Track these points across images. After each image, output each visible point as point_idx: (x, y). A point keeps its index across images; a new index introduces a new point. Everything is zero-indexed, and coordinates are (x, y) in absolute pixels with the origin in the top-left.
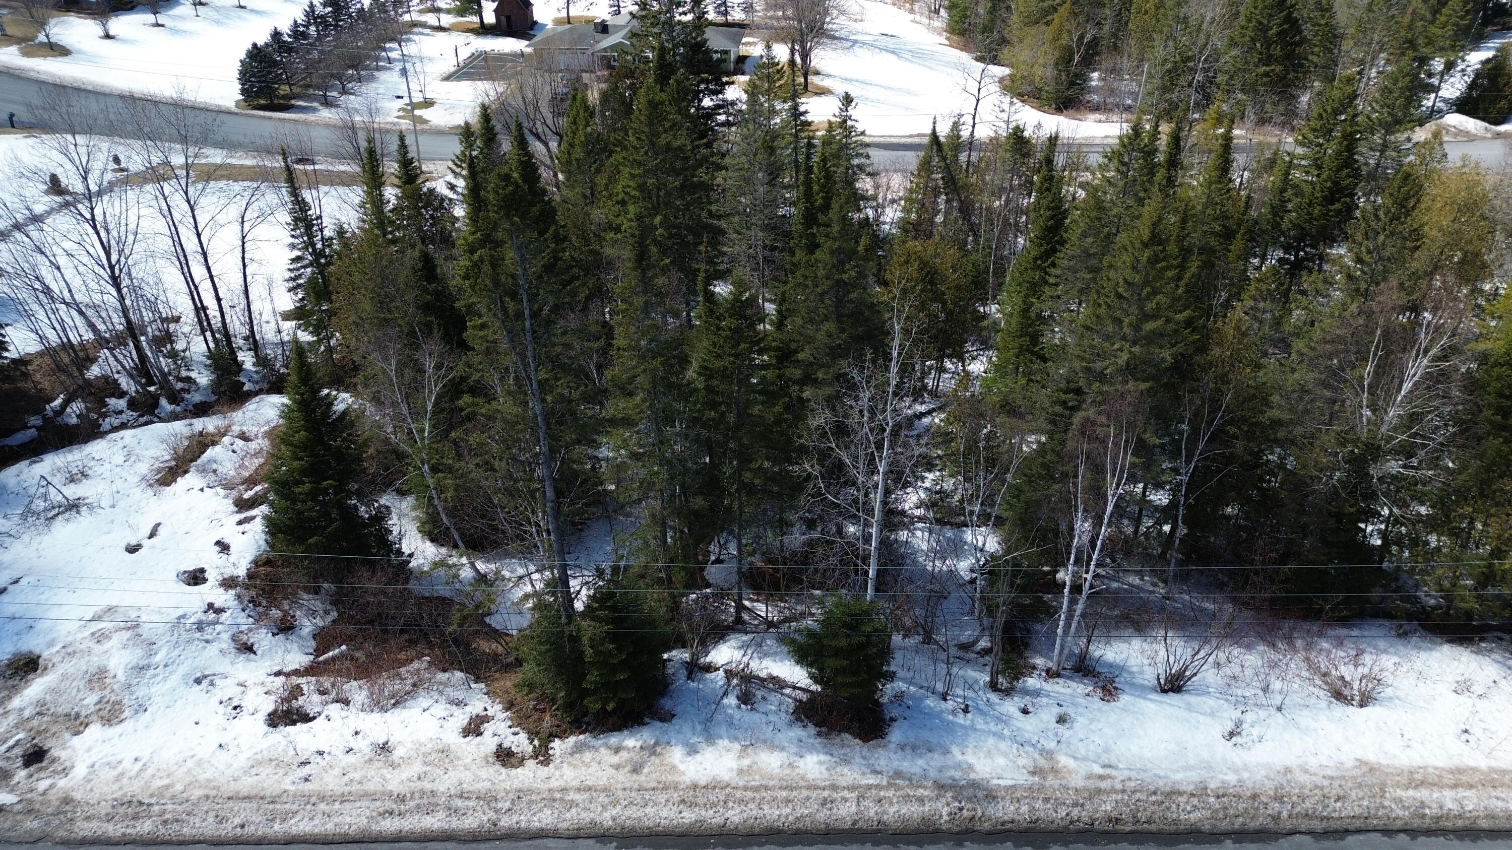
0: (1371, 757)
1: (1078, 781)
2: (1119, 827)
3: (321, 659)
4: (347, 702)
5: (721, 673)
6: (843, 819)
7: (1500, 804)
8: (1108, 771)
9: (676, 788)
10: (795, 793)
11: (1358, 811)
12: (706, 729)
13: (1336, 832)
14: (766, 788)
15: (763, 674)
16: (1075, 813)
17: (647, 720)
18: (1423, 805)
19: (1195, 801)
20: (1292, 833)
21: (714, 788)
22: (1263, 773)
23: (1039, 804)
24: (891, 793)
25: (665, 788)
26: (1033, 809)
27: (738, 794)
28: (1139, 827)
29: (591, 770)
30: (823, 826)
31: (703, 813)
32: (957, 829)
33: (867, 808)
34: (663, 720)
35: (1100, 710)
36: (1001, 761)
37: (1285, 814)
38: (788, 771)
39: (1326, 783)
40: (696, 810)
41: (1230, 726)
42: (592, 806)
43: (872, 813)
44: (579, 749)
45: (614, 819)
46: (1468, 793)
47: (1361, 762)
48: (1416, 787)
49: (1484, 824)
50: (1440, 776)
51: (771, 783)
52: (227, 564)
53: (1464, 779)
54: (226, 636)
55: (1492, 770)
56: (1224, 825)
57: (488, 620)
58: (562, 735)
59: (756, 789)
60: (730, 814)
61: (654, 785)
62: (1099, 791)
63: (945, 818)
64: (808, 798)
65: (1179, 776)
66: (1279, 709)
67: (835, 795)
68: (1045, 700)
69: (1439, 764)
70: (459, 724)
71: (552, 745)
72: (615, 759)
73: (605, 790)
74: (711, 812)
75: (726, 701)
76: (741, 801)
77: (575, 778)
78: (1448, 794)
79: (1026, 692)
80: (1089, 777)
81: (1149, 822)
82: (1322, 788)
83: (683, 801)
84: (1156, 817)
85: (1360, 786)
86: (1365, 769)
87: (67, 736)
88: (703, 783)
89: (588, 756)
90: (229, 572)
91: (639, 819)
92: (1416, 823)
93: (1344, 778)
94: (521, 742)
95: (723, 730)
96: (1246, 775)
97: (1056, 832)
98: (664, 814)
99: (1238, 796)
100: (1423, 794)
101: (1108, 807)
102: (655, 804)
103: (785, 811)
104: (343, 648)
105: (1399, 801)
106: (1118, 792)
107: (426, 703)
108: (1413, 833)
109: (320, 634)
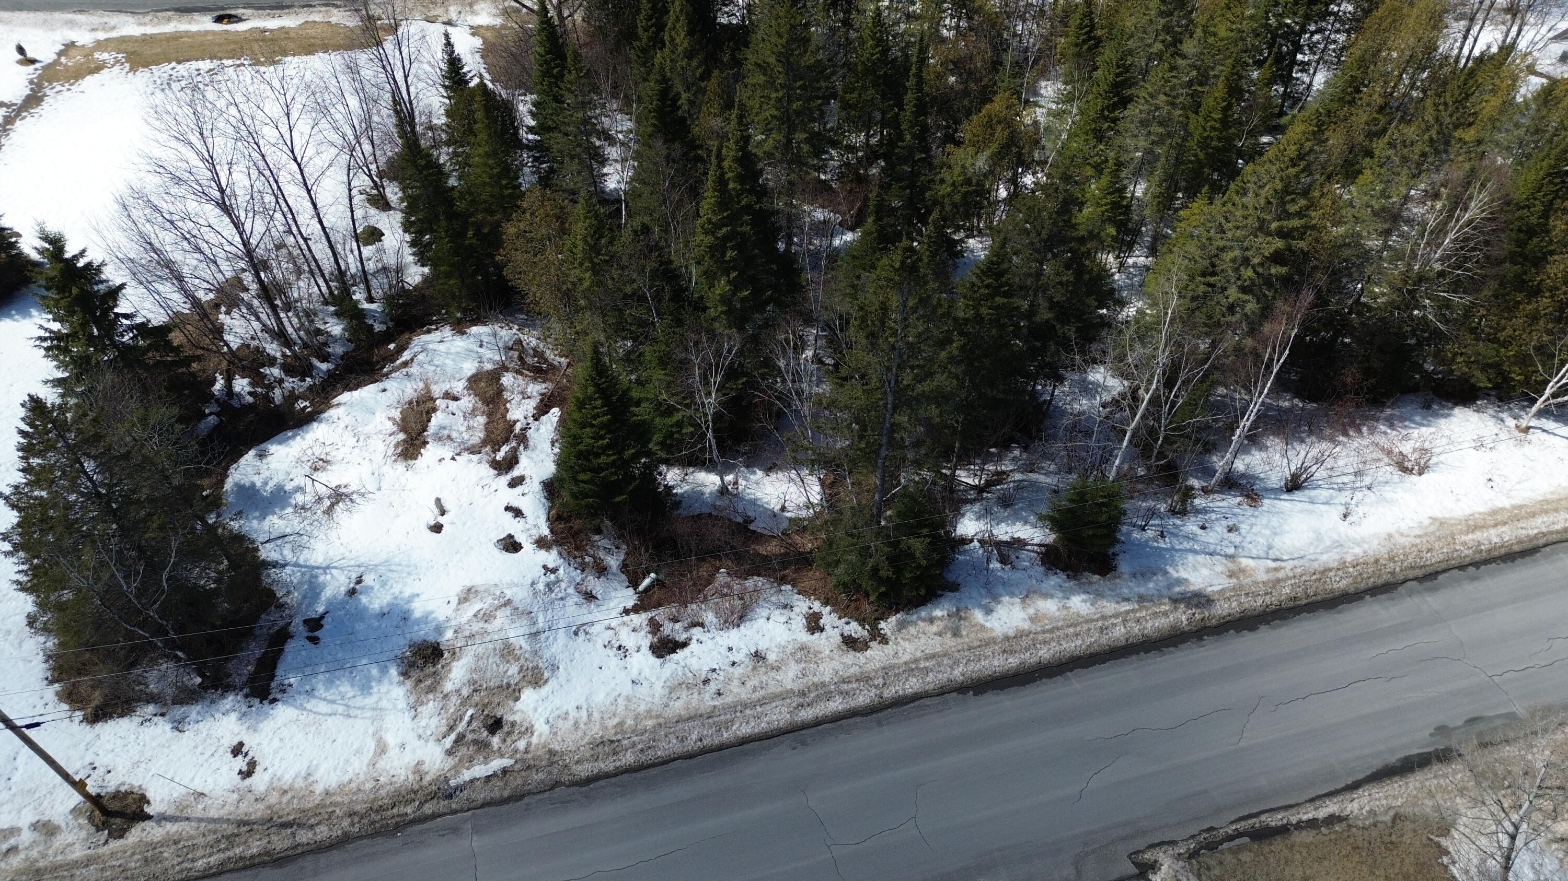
0: (1438, 514)
1: (1262, 577)
2: (1298, 603)
3: (641, 588)
4: (702, 625)
5: (976, 543)
6: (1118, 639)
7: (1524, 532)
8: (1279, 564)
9: (995, 643)
10: (1078, 628)
11: (1441, 557)
12: (989, 591)
13: (1430, 574)
14: (1058, 629)
15: (1006, 538)
16: (1268, 600)
17: (939, 592)
18: (1479, 543)
19: (1340, 573)
20: (1405, 581)
21: (1022, 636)
22: (1376, 542)
23: (1243, 599)
24: (1144, 614)
25: (987, 644)
26: (1240, 603)
27: (1040, 637)
28: (1310, 600)
29: (923, 640)
30: (1107, 647)
31: (1023, 656)
32: (1195, 629)
33: (1132, 628)
34: (952, 591)
35: (1253, 516)
36: (1205, 572)
37: (1398, 569)
38: (1065, 612)
39: (1418, 541)
40: (1017, 655)
41: (1342, 510)
42: (942, 669)
43: (1136, 630)
44: (902, 626)
45: (962, 675)
46: (1504, 529)
47: (1434, 519)
48: (1472, 531)
49: (1516, 548)
50: (1484, 519)
51: (1060, 624)
52: (527, 526)
53: (1499, 518)
54: (571, 590)
55: (1514, 507)
56: (1362, 586)
57: (752, 527)
58: (884, 617)
59: (1051, 631)
60: (1041, 653)
61: (979, 643)
62: (1278, 581)
63: (1185, 623)
64: (1089, 629)
65: (1324, 558)
66: (1369, 489)
67: (1106, 623)
68: (1214, 516)
69: (1482, 510)
70: (801, 625)
71: (880, 626)
72: (934, 629)
73: (945, 655)
74: (1028, 654)
75: (991, 566)
76: (1045, 642)
77: (916, 650)
78: (1493, 532)
79: (1198, 511)
80: (1268, 571)
81: (1315, 595)
82: (1416, 546)
83: (1004, 651)
84: (1319, 590)
85: (1439, 538)
86: (1437, 524)
87: (511, 703)
88: (1011, 633)
89: (912, 630)
90: (535, 533)
91: (980, 670)
92: (1477, 557)
93: (1426, 534)
94: (854, 629)
95: (1000, 589)
96: (1366, 546)
97: (1258, 616)
98: (996, 663)
99: (1366, 563)
100: (1477, 536)
101: (1287, 590)
102: (986, 658)
103: (1079, 642)
104: (653, 575)
105: (1464, 544)
106: (1290, 578)
107: (764, 613)
108: (1476, 564)
109: (624, 567)
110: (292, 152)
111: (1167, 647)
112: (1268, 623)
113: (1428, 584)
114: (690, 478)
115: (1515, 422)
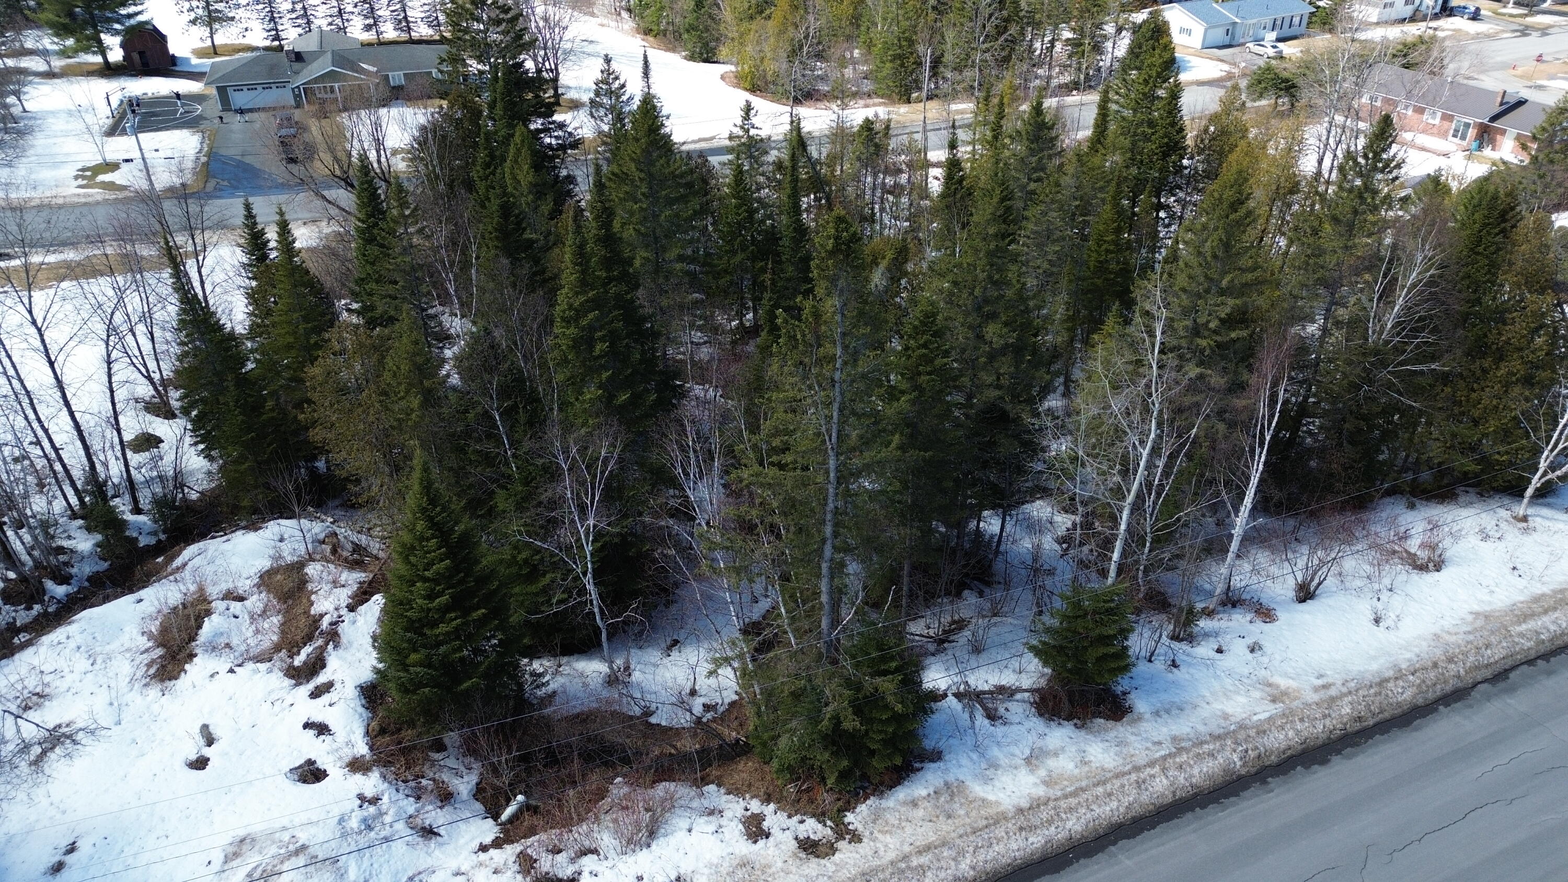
0: (1477, 608)
1: (1310, 696)
2: (1365, 724)
3: (504, 817)
4: (595, 851)
5: (951, 698)
6: (1163, 795)
8: (1324, 680)
9: (1006, 819)
10: (1109, 786)
11: (1503, 652)
12: (982, 756)
13: (1500, 674)
14: (1083, 790)
15: (987, 688)
16: (1328, 723)
17: (917, 765)
18: (1538, 633)
19: (1400, 683)
20: (1475, 685)
21: (1038, 806)
22: (1424, 644)
23: (1299, 726)
24: (1184, 757)
25: (996, 822)
26: (1298, 733)
27: (1063, 804)
28: (1377, 719)
29: (909, 829)
30: (1151, 807)
31: (1047, 832)
32: (1253, 770)
33: (1175, 777)
34: (933, 761)
35: (1271, 631)
36: (1240, 699)
37: (1462, 672)
38: (1086, 769)
39: (1471, 637)
40: (1039, 831)
41: (1370, 614)
42: (943, 863)
43: (1181, 780)
44: (876, 817)
45: (973, 868)
46: (1557, 614)
47: (1477, 614)
48: (1524, 621)
50: (1529, 608)
51: (1084, 784)
52: (335, 746)
53: (1544, 604)
54: (400, 826)
55: (1555, 592)
56: (1431, 696)
57: (653, 720)
58: (849, 807)
59: (1074, 794)
60: (1069, 824)
61: (985, 822)
62: (1333, 699)
63: (1239, 764)
64: (1123, 786)
66: (1392, 590)
67: (1142, 776)
68: (1227, 638)
69: (1522, 599)
70: (737, 833)
71: (846, 820)
72: (920, 813)
73: (943, 844)
74: (1053, 828)
75: (977, 724)
76: (1071, 810)
77: (902, 843)
78: (1546, 619)
79: (1207, 635)
80: (1315, 689)
81: (1381, 712)
82: (1471, 643)
83: (1021, 829)
84: (1383, 706)
85: (1493, 633)
86: (1481, 618)
88: (1025, 804)
90: (348, 754)
91: (994, 859)
92: (1542, 649)
93: (1475, 630)
94: (812, 828)
95: (995, 751)
96: (1415, 650)
97: (1324, 745)
98: (1013, 846)
99: (1425, 669)
100: (1531, 625)
101: (1347, 710)
102: (999, 840)
103: (1114, 804)
104: (520, 798)
105: (1521, 635)
106: (1345, 695)
107: (684, 823)
108: (1546, 656)
109: (479, 793)
110: (30, 312)
111: (1226, 797)
112: (1339, 752)
113: (1501, 685)
114: (565, 669)
115: (1509, 513)
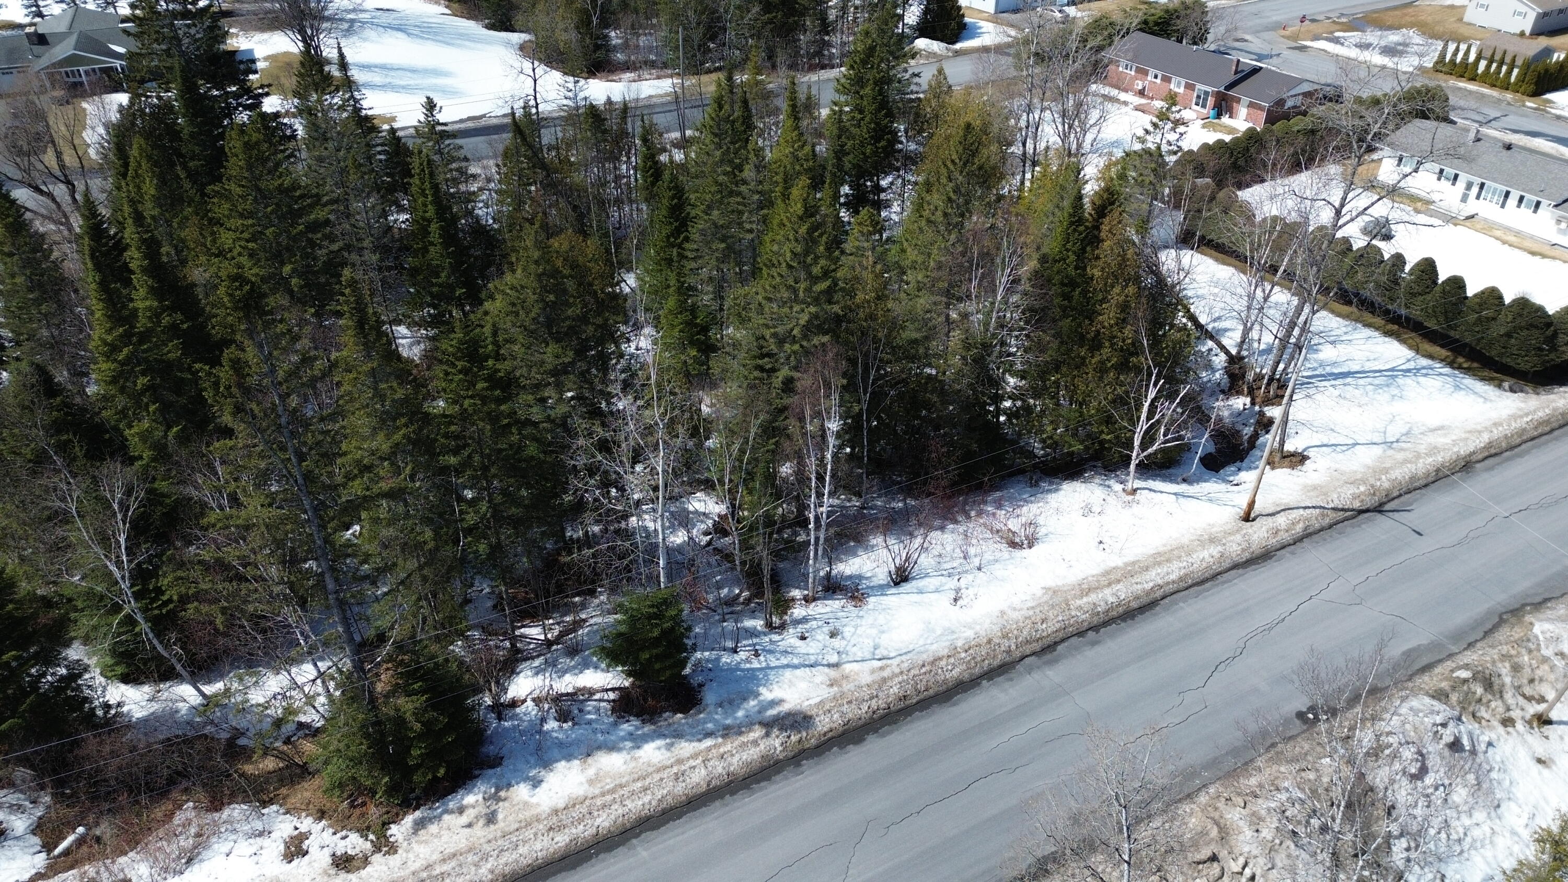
0: (1051, 583)
1: (866, 679)
2: (908, 702)
3: (57, 851)
5: (529, 703)
6: (698, 784)
7: (1139, 587)
8: (884, 662)
9: (538, 820)
10: (648, 781)
11: (1058, 626)
12: (540, 758)
13: (1049, 646)
14: (621, 786)
15: (570, 690)
16: (874, 703)
17: (477, 772)
18: (1095, 605)
19: (952, 660)
20: (1023, 658)
21: (574, 805)
22: (988, 621)
23: (845, 708)
24: (729, 747)
25: (528, 824)
26: (843, 714)
27: (599, 802)
28: (921, 696)
29: (444, 839)
30: (684, 798)
31: (574, 831)
32: (791, 754)
33: (715, 767)
34: (493, 767)
35: (858, 616)
36: (803, 685)
37: (1013, 647)
38: (633, 764)
39: (1031, 613)
40: (567, 830)
41: (952, 595)
42: (465, 870)
43: (720, 770)
44: (420, 825)
45: (492, 872)
46: (1119, 586)
47: (1047, 589)
48: (1087, 595)
49: (1134, 605)
50: (1098, 581)
51: (624, 780)
53: (1113, 577)
55: (1126, 565)
56: (977, 671)
57: (240, 742)
58: (396, 819)
59: (612, 791)
60: (598, 821)
61: (517, 825)
62: (884, 680)
63: (779, 749)
64: (661, 780)
65: (934, 647)
66: (979, 569)
67: (683, 768)
68: (814, 624)
69: (1094, 572)
70: (276, 853)
71: (389, 833)
72: (464, 819)
73: (470, 850)
74: (581, 827)
75: (546, 727)
76: (604, 806)
77: (432, 852)
78: (1107, 591)
79: (796, 622)
80: (873, 671)
81: (926, 690)
82: (1029, 618)
83: (551, 829)
84: (930, 683)
85: (1053, 607)
86: (1050, 593)
88: (561, 805)
89: (433, 828)
91: (517, 861)
92: (1095, 620)
93: (1039, 605)
94: (354, 843)
95: (556, 752)
96: (978, 628)
97: (865, 725)
98: (538, 846)
99: (979, 645)
100: (1093, 598)
101: (895, 689)
102: (525, 842)
103: (647, 799)
104: (81, 830)
105: (1080, 608)
106: (897, 676)
107: (224, 847)
108: (1095, 628)
109: (38, 829)
111: (758, 782)
112: (876, 731)
113: (1048, 657)
114: (164, 695)
115: (1122, 486)
